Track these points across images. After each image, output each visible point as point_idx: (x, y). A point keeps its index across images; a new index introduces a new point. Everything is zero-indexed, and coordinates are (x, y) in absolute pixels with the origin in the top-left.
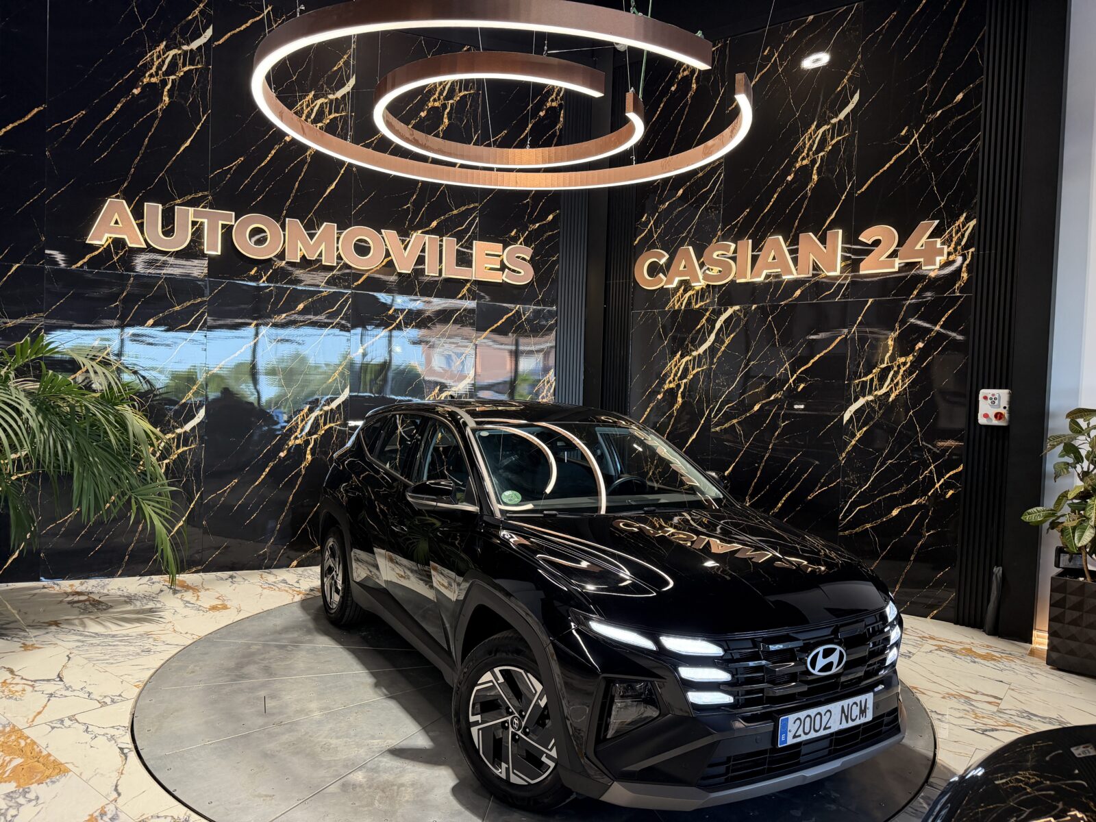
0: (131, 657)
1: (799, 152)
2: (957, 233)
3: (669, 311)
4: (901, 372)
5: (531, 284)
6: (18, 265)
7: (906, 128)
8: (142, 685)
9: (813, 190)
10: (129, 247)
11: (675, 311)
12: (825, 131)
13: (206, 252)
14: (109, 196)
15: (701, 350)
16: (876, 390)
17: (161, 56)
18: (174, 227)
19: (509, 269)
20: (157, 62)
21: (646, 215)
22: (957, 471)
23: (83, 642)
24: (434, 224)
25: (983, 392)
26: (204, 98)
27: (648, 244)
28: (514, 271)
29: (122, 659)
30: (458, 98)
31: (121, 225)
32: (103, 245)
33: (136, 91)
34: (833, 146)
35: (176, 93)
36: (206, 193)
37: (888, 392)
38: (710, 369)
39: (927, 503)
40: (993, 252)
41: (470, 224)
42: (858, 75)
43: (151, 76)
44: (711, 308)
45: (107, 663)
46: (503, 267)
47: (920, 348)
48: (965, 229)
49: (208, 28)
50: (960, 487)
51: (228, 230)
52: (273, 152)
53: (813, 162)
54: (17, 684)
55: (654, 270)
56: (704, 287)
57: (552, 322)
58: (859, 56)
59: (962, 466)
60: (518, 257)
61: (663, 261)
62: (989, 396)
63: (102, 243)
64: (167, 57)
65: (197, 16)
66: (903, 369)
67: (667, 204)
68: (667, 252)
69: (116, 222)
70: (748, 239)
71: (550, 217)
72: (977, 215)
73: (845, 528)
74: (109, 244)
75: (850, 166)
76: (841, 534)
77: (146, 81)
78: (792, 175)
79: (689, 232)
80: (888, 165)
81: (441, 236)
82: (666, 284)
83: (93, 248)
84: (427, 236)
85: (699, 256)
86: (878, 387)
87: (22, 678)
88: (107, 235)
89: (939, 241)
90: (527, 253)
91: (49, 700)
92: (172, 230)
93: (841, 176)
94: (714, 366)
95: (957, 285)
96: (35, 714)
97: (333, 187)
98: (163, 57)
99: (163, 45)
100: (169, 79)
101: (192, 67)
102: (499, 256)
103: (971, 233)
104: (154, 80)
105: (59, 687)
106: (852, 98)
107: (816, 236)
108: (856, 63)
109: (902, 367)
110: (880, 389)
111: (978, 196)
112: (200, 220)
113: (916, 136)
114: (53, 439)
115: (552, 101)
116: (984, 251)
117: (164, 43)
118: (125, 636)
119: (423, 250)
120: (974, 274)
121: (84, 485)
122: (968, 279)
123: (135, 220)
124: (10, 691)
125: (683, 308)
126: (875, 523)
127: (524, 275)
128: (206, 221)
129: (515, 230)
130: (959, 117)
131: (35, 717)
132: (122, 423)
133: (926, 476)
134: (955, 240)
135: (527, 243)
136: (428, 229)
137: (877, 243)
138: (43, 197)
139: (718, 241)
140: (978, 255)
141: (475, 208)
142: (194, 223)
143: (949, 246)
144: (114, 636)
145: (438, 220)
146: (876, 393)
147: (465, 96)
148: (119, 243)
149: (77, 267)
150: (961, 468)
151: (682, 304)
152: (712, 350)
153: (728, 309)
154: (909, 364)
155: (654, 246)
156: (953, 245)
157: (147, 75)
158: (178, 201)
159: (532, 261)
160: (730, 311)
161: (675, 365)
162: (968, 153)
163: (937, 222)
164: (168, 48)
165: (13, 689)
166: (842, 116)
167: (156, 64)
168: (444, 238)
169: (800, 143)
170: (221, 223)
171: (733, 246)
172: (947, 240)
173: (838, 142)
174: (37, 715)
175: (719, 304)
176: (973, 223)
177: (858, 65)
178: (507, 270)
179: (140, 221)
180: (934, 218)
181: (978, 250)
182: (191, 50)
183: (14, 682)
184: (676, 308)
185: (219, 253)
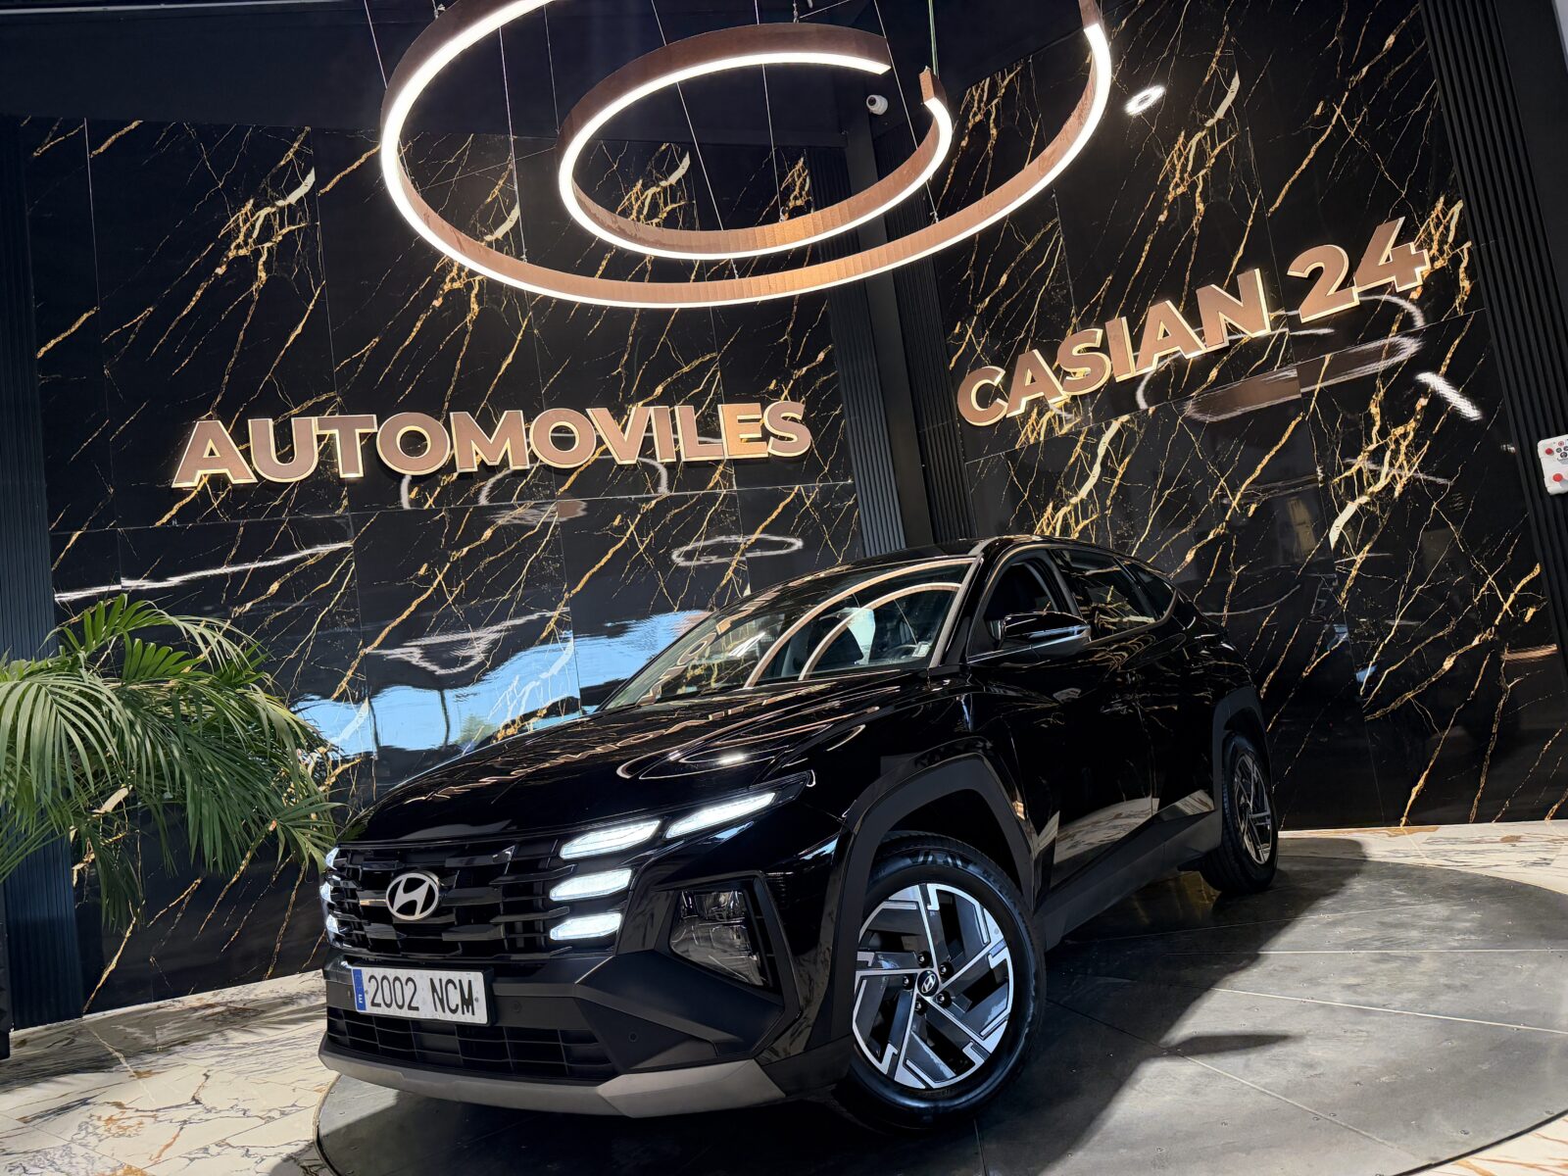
0: (302, 1060)
1: (1167, 180)
2: (1437, 227)
3: (1022, 449)
4: (1403, 449)
5: (810, 452)
6: (79, 533)
7: (1321, 104)
8: (326, 1089)
9: (1200, 225)
10: (233, 485)
11: (1030, 446)
12: (1200, 140)
13: (342, 476)
14: (197, 417)
15: (1083, 493)
16: (1370, 485)
17: (249, 220)
18: (292, 447)
19: (776, 436)
20: (245, 228)
21: (959, 324)
22: (1532, 576)
23: (226, 1055)
24: (659, 390)
25: (1543, 445)
26: (313, 264)
27: (970, 363)
28: (782, 438)
29: (289, 1065)
30: (665, 215)
31: (218, 455)
32: (196, 488)
33: (220, 271)
34: (1217, 157)
35: (275, 265)
36: (332, 394)
37: (1389, 483)
38: (1103, 517)
39: (1497, 638)
40: (1501, 239)
41: (710, 383)
42: (1231, 52)
43: (238, 247)
44: (1086, 429)
45: (267, 1073)
46: (766, 436)
47: (1423, 407)
48: (1448, 218)
49: (308, 172)
50: (1544, 600)
51: (369, 440)
52: (419, 324)
53: (1193, 186)
54: (129, 1118)
55: (986, 396)
56: (1068, 401)
57: (851, 503)
58: (1227, 28)
59: (1538, 566)
60: (785, 418)
61: (997, 381)
62: (1555, 448)
63: (195, 484)
64: (258, 219)
65: (291, 160)
66: (1404, 444)
67: (987, 300)
68: (1002, 368)
69: (212, 453)
70: (1120, 316)
71: (821, 356)
72: (1462, 194)
73: (1373, 709)
74: (205, 485)
75: (1248, 178)
76: (1369, 718)
77: (231, 254)
78: (1166, 212)
79: (1029, 330)
80: (1306, 162)
81: (672, 405)
82: (1009, 411)
83: (182, 493)
84: (652, 408)
85: (1050, 361)
86: (1372, 481)
87: (137, 1110)
88: (200, 473)
89: (1412, 246)
90: (797, 410)
91: (182, 1129)
92: (291, 452)
93: (1239, 195)
94: (1108, 512)
95: (1457, 301)
96: (162, 1148)
97: (509, 360)
98: (252, 220)
99: (249, 205)
100: (263, 248)
101: (294, 228)
102: (758, 420)
103: (1458, 223)
104: (242, 252)
105: (196, 1111)
106: (1229, 85)
107: (1222, 288)
108: (1224, 37)
109: (1401, 441)
110: (1376, 483)
111: (1456, 168)
112: (328, 432)
113: (1339, 111)
114: (150, 741)
115: (796, 198)
116: (1487, 241)
117: (251, 201)
118: (288, 1039)
119: (649, 429)
120: (1480, 277)
121: (203, 811)
122: (1472, 289)
123: (238, 446)
124: (119, 1127)
125: (1042, 439)
126: (1420, 688)
127: (798, 442)
128: (336, 432)
129: (774, 382)
130: (1397, 69)
131: (163, 1151)
132: (251, 710)
133: (1483, 596)
134: (1436, 237)
135: (794, 396)
136: (651, 398)
137: (1317, 273)
138: (105, 434)
139: (1074, 332)
140: (1479, 250)
141: (712, 359)
142: (320, 438)
143: (1429, 250)
144: (272, 1042)
145: (664, 384)
146: (1371, 489)
147: (674, 210)
148: (218, 482)
149: (163, 524)
150: (1537, 570)
151: (1039, 434)
152: (1101, 487)
153: (1111, 423)
154: (1412, 434)
155: (979, 364)
156: (1435, 246)
157: (232, 247)
158: (295, 411)
159: (806, 420)
160: (1115, 426)
161: (1048, 525)
162: (1425, 111)
163: (1402, 220)
164: (257, 207)
165: (123, 1125)
166: (1220, 113)
167: (243, 230)
168: (676, 408)
169: (1167, 165)
170: (358, 431)
171: (1099, 332)
172: (1425, 241)
173: (1223, 150)
174: (164, 1149)
175: (1096, 420)
176: (1459, 205)
177: (1227, 40)
178: (772, 438)
179: (244, 447)
180: (1395, 217)
181: (1476, 242)
182: (290, 205)
183: (125, 1116)
184: (1032, 441)
185: (361, 474)
